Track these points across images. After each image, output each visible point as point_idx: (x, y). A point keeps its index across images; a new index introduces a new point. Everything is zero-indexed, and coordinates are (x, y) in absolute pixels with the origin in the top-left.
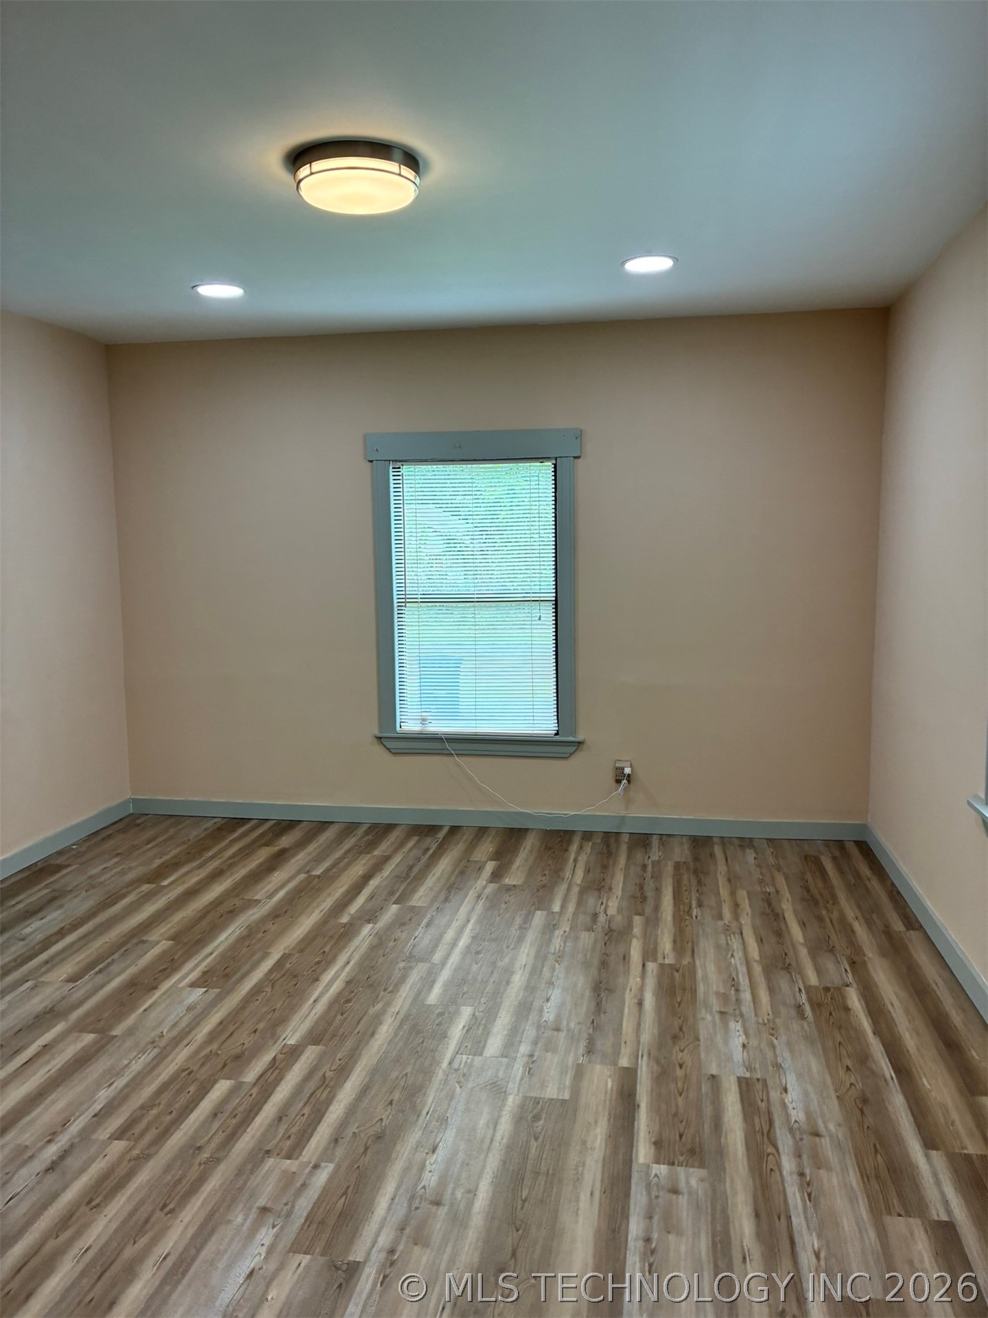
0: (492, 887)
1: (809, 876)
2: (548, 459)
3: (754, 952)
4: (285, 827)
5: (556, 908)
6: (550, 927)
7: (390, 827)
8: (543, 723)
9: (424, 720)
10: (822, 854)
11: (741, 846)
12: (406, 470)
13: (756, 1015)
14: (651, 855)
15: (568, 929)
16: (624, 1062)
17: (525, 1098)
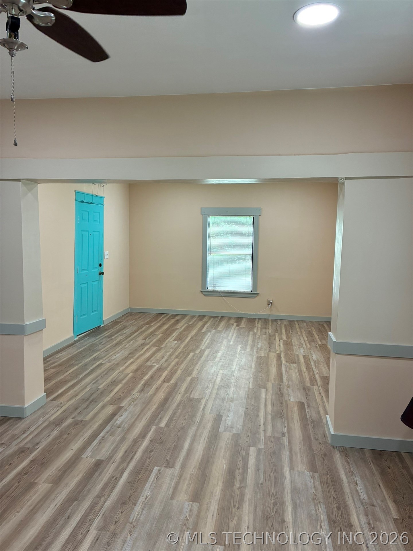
0: (237, 328)
1: (320, 328)
2: (252, 215)
3: (306, 339)
4: (175, 315)
5: (256, 331)
6: (255, 334)
7: (204, 316)
8: (248, 288)
9: (214, 287)
10: (324, 324)
11: (302, 322)
12: (212, 218)
13: (306, 347)
14: (278, 323)
15: (259, 334)
16: (278, 352)
17: (257, 356)
